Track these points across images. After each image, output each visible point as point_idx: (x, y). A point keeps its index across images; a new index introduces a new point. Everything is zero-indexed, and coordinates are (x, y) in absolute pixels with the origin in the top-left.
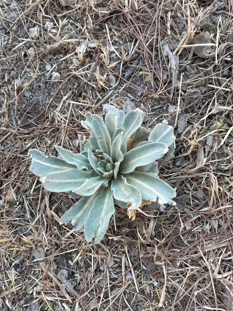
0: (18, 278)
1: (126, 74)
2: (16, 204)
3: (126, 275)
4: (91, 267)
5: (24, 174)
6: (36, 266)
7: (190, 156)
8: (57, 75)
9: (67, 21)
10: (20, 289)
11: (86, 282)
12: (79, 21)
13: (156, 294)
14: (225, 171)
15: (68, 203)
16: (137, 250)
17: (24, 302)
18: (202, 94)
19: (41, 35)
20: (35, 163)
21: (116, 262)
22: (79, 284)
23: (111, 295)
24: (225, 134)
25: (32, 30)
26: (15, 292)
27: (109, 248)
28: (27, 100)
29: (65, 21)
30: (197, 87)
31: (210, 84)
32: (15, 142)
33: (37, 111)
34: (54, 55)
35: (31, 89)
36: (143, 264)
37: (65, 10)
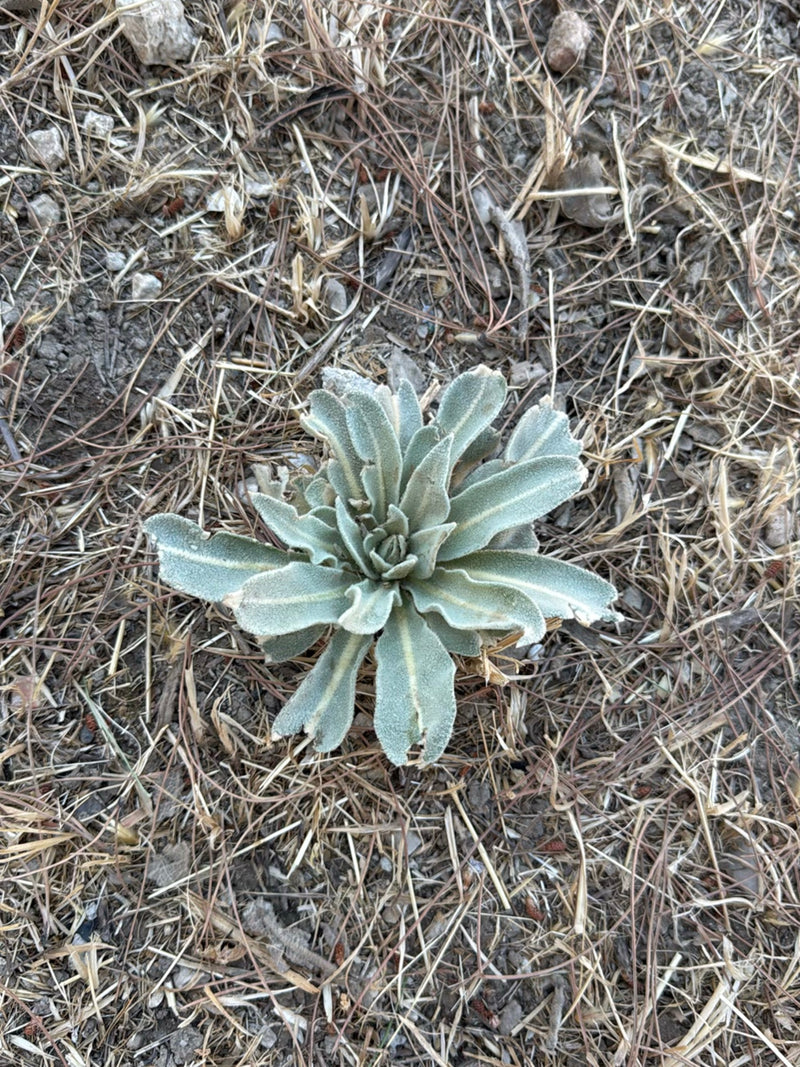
0: (108, 965)
1: (380, 277)
2: (55, 721)
3: (464, 869)
4: (350, 872)
5: (72, 613)
6: (159, 913)
7: (593, 499)
8: (153, 283)
9: (162, 111)
10: (112, 1004)
11: (343, 921)
12: (204, 113)
13: (560, 899)
14: (690, 526)
15: (247, 684)
16: (487, 786)
17: (139, 1038)
18: (596, 326)
19: (73, 154)
20: (170, 557)
21: (427, 837)
22: (321, 931)
23: (426, 941)
24: (673, 431)
25: (40, 137)
26: (100, 1017)
27: (399, 797)
28: (49, 367)
29: (155, 112)
30: (582, 307)
31: (616, 297)
32: (15, 515)
33: (86, 403)
34: (133, 219)
35: (58, 331)
36: (507, 824)
37: (150, 77)
